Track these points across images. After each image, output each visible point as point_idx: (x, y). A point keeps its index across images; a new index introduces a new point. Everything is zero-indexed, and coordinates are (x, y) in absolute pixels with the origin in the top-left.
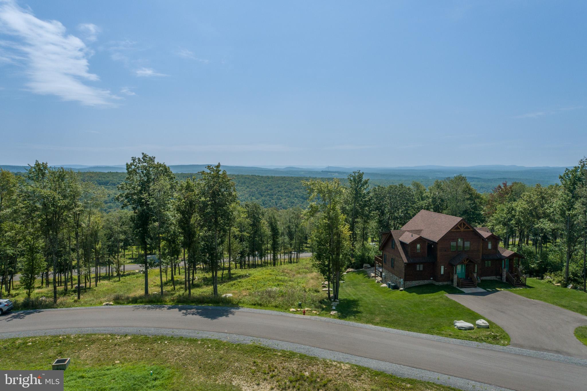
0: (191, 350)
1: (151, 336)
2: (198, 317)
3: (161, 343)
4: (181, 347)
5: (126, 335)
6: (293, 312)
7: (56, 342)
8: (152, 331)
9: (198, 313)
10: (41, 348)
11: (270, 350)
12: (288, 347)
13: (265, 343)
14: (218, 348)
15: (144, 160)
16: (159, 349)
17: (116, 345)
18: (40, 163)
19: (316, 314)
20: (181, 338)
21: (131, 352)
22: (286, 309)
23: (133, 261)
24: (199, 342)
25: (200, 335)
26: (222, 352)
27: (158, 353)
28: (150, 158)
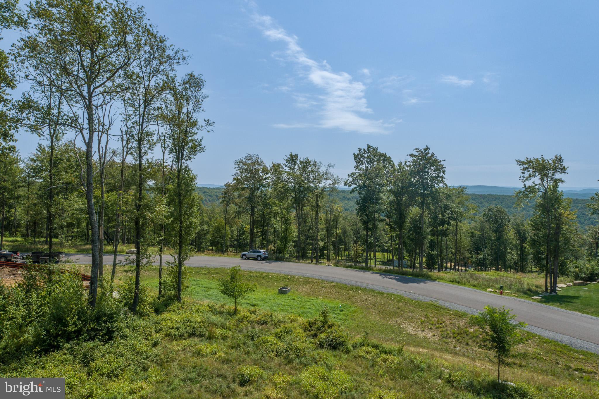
0: (377, 299)
1: (349, 286)
2: (393, 281)
3: (356, 291)
4: (369, 296)
5: (332, 282)
6: (491, 292)
7: (285, 278)
8: (352, 283)
9: (395, 279)
10: (276, 281)
11: (444, 309)
12: (461, 309)
13: (442, 303)
14: (398, 301)
15: (368, 150)
16: (353, 295)
17: (323, 287)
18: (293, 154)
19: (514, 296)
20: (372, 290)
21: (332, 294)
22: (483, 289)
23: (381, 263)
24: (385, 295)
25: (388, 290)
26: (401, 304)
27: (351, 297)
28: (374, 149)
